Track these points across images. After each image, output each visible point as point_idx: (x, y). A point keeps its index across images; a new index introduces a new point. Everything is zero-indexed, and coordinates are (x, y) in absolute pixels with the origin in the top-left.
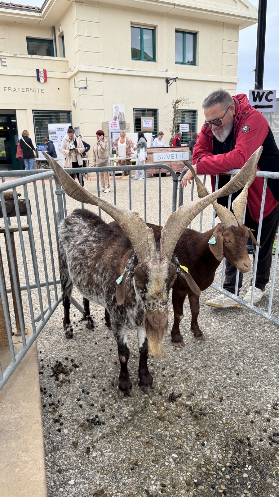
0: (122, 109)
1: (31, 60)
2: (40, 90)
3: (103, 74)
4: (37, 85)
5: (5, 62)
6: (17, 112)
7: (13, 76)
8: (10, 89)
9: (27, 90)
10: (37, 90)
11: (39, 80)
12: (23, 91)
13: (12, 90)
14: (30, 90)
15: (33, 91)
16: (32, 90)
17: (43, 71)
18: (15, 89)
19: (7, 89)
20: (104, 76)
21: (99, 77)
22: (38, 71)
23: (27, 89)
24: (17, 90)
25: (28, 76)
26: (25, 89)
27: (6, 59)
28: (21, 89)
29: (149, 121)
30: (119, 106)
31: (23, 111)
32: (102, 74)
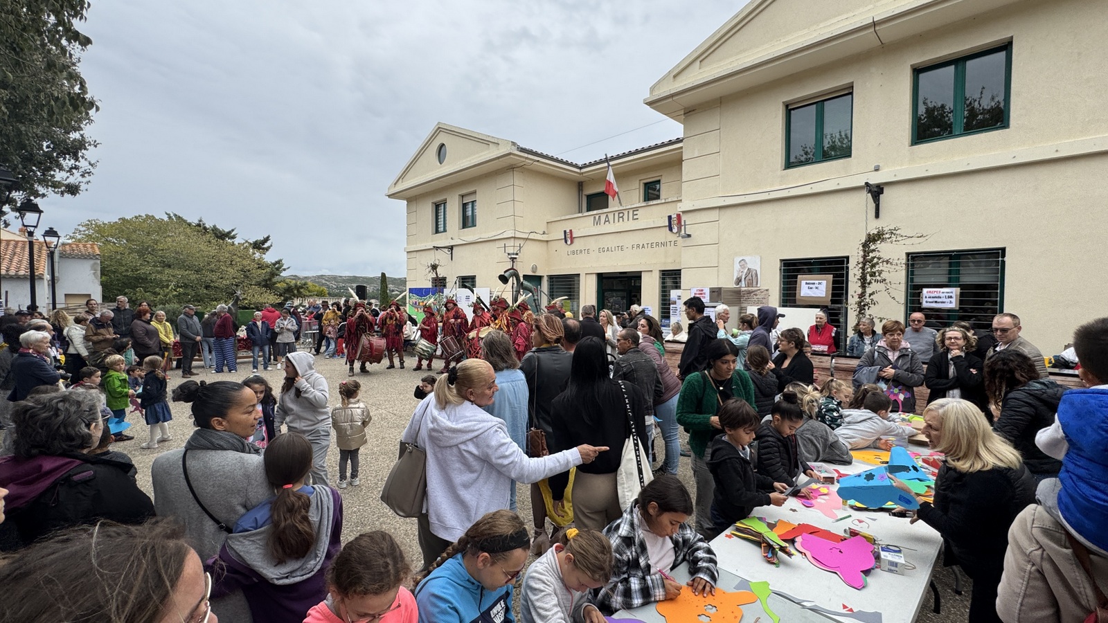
0: (754, 263)
1: (665, 205)
2: (672, 243)
3: (720, 208)
4: (671, 237)
5: (637, 215)
6: (643, 274)
7: (643, 229)
8: (638, 246)
9: (657, 244)
10: (669, 244)
11: (671, 229)
12: (652, 246)
13: (641, 247)
14: (660, 244)
15: (664, 246)
16: (664, 244)
17: (675, 216)
18: (643, 246)
19: (635, 246)
20: (723, 212)
21: (714, 215)
22: (670, 217)
24: (646, 246)
25: (660, 227)
26: (654, 244)
27: (638, 210)
28: (649, 245)
29: (819, 283)
30: (747, 259)
31: (650, 273)
32: (717, 211)
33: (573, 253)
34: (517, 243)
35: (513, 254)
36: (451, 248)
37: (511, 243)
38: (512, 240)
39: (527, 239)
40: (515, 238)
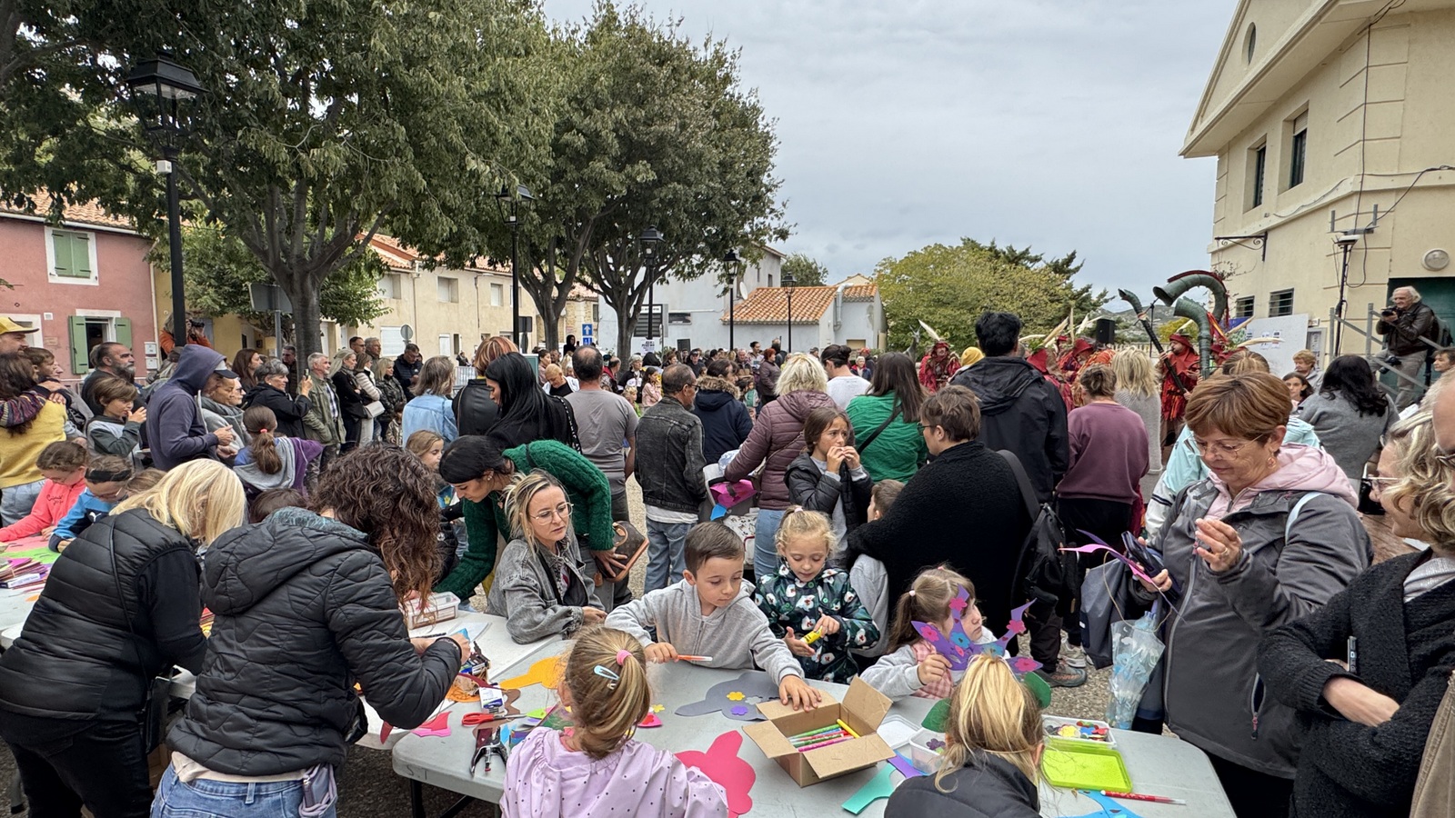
34: (1368, 204)
35: (1355, 232)
36: (1264, 235)
37: (1352, 206)
38: (1355, 199)
39: (1409, 190)
40: (1361, 193)
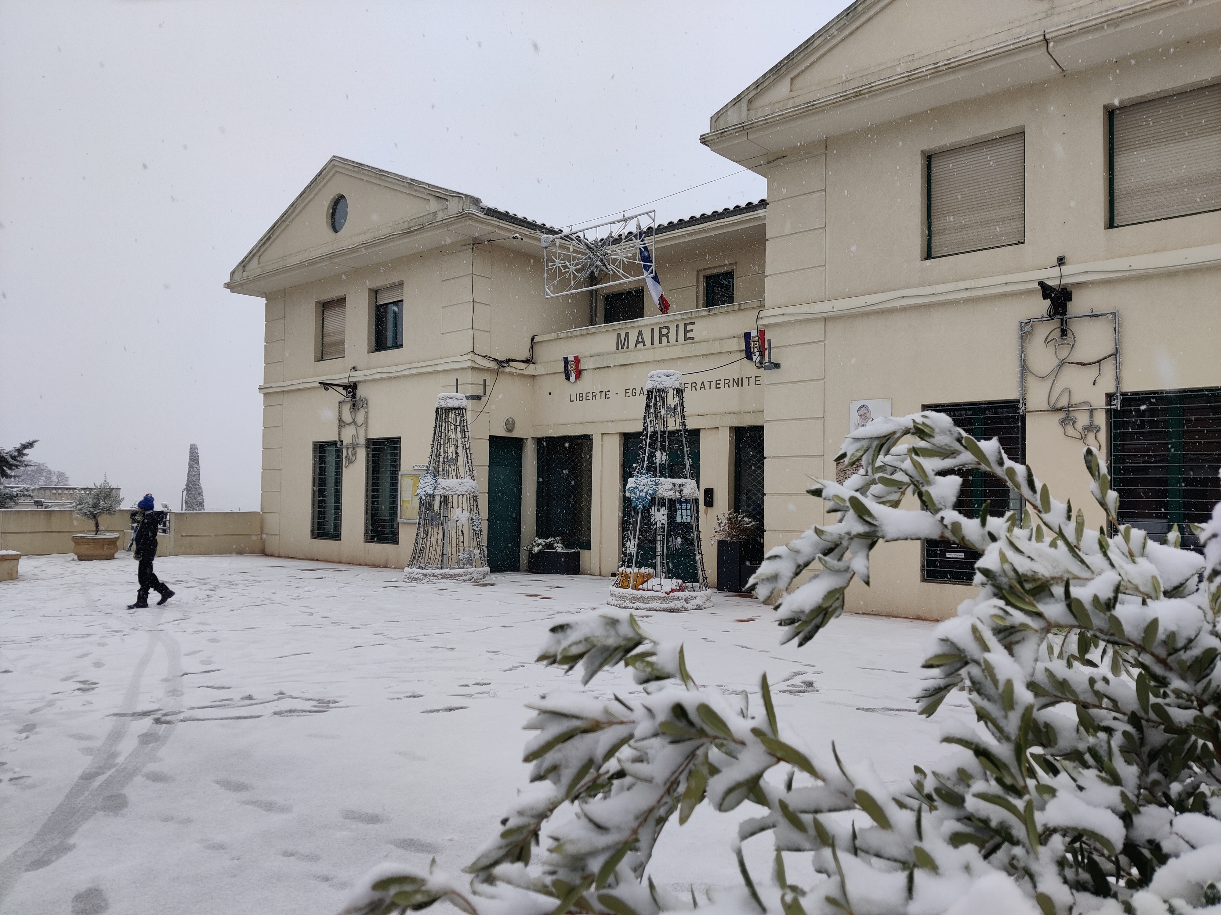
1: (740, 314)
2: (752, 380)
3: (827, 319)
4: (749, 369)
5: (692, 331)
6: (702, 433)
7: (703, 356)
10: (745, 381)
12: (718, 386)
13: (698, 387)
14: (731, 384)
15: (738, 385)
16: (737, 382)
17: (757, 334)
18: (703, 386)
19: (690, 386)
20: (831, 326)
21: (817, 332)
22: (747, 336)
23: (727, 382)
24: (707, 385)
25: (730, 352)
26: (722, 382)
27: (693, 323)
28: (713, 384)
31: (714, 432)
32: (822, 324)
33: (581, 397)
34: (479, 378)
36: (353, 386)
37: (468, 377)
38: (470, 372)
39: (497, 371)
40: (474, 368)
